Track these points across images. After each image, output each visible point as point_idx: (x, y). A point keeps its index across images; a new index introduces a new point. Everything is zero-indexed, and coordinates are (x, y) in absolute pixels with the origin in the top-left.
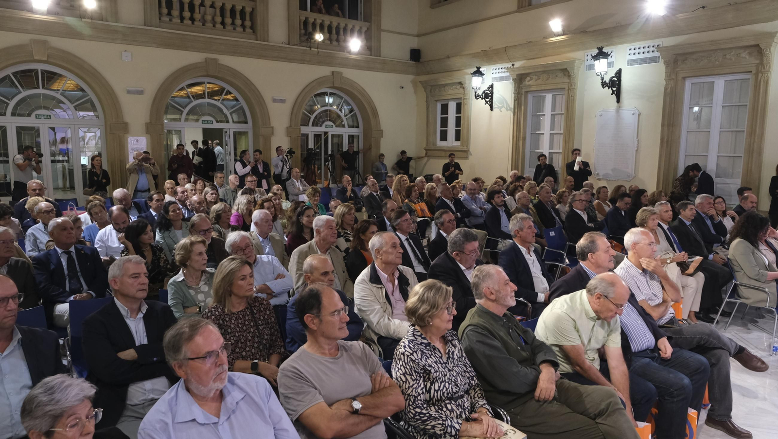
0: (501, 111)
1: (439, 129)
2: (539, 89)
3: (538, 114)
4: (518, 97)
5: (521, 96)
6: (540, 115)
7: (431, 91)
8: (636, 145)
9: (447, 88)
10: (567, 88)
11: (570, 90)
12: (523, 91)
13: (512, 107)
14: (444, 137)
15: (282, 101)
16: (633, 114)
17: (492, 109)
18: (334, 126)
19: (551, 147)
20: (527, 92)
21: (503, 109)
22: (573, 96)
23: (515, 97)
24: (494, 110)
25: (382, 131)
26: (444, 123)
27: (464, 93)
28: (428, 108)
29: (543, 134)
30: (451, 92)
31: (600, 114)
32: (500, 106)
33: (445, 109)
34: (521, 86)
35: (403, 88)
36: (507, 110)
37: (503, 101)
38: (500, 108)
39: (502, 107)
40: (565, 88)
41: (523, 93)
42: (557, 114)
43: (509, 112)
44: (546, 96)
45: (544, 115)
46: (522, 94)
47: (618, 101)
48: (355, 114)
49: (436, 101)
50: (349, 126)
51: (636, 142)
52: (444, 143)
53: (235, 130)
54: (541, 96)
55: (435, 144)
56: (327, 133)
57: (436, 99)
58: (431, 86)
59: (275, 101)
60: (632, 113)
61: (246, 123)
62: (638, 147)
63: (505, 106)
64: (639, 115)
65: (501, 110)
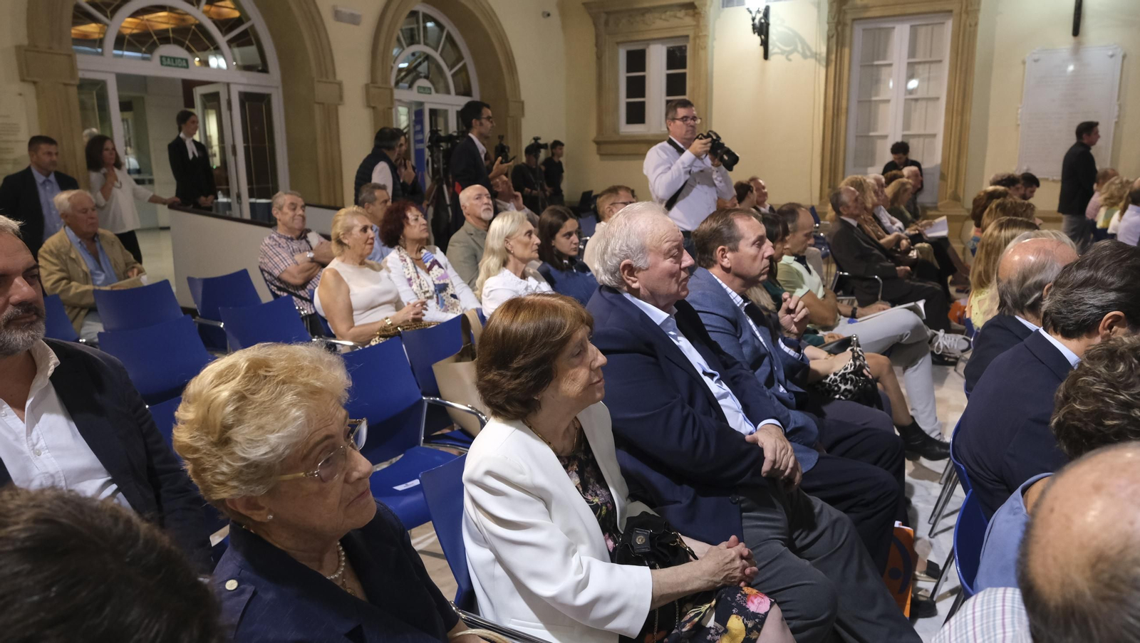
0: (790, 60)
1: (623, 100)
2: (886, 13)
3: (876, 63)
4: (837, 29)
5: (843, 30)
6: (877, 66)
7: (607, 23)
8: (1116, 113)
9: (648, 16)
10: (956, 11)
11: (967, 13)
12: (849, 17)
13: (824, 50)
14: (637, 114)
15: (354, 20)
16: (1112, 56)
17: (766, 56)
18: (433, 90)
19: (907, 125)
20: (854, 20)
21: (796, 57)
22: (973, 24)
23: (829, 30)
24: (772, 58)
25: (523, 103)
26: (637, 87)
27: (697, 26)
28: (599, 57)
29: (888, 101)
30: (659, 23)
31: (1036, 57)
32: (788, 49)
33: (637, 60)
34: (844, 7)
35: (549, 15)
36: (805, 56)
37: (794, 41)
38: (787, 55)
39: (791, 52)
40: (951, 11)
41: (849, 22)
42: (919, 63)
43: (812, 62)
44: (894, 28)
45: (890, 65)
46: (845, 25)
47: (1076, 31)
48: (464, 68)
49: (618, 43)
50: (458, 93)
51: (1117, 108)
52: (636, 129)
53: (242, 89)
54: (880, 29)
55: (616, 130)
56: (421, 104)
57: (620, 39)
58: (606, 13)
59: (338, 15)
60: (1110, 53)
61: (265, 70)
62: (1119, 116)
63: (800, 48)
64: (1124, 57)
65: (791, 57)
